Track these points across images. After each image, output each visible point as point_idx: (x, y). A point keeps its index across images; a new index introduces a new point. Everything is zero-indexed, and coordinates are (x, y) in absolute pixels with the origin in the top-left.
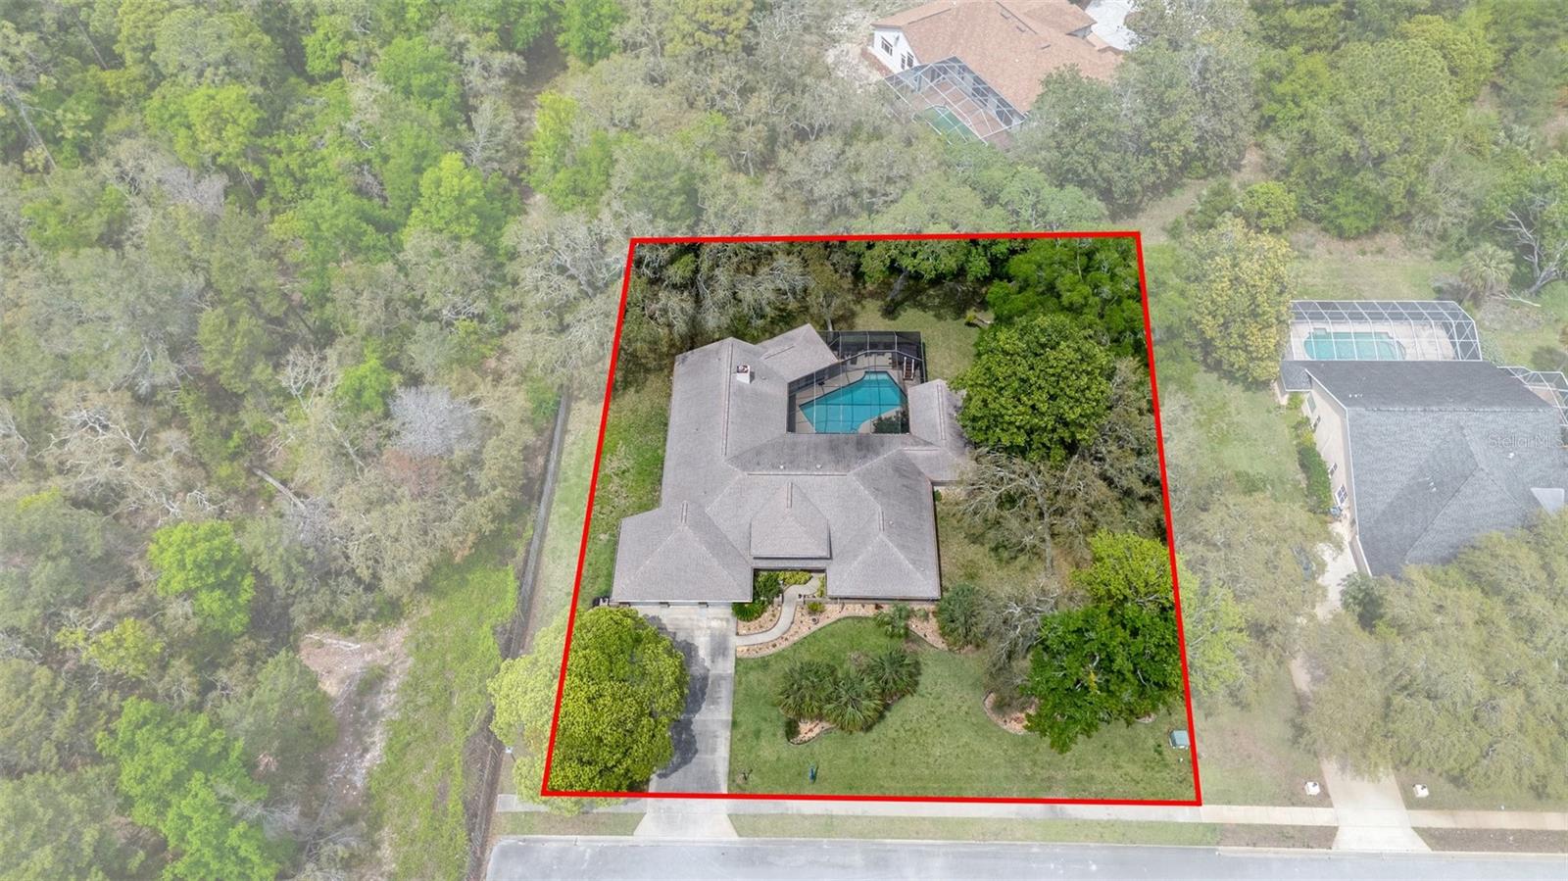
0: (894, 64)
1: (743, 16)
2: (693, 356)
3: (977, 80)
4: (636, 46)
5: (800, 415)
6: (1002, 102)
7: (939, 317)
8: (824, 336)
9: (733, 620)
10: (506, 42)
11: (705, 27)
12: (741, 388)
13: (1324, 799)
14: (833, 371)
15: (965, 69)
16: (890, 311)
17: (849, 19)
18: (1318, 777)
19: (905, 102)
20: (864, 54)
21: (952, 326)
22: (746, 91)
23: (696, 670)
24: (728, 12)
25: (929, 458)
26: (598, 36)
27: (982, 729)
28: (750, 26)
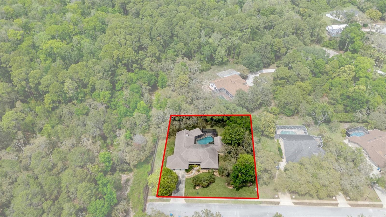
0: (213, 89)
1: (188, 81)
2: (179, 132)
3: (227, 91)
4: (170, 86)
5: (196, 142)
6: (231, 95)
7: (220, 128)
8: (201, 130)
9: (185, 172)
10: (149, 85)
11: (182, 83)
12: (187, 137)
13: (278, 198)
14: (202, 135)
15: (225, 89)
16: (212, 127)
17: (206, 82)
18: (278, 195)
19: (215, 95)
20: (208, 87)
21: (222, 129)
22: (188, 93)
23: (179, 180)
24: (185, 80)
25: (217, 148)
26: (164, 84)
27: (225, 188)
28: (189, 82)
